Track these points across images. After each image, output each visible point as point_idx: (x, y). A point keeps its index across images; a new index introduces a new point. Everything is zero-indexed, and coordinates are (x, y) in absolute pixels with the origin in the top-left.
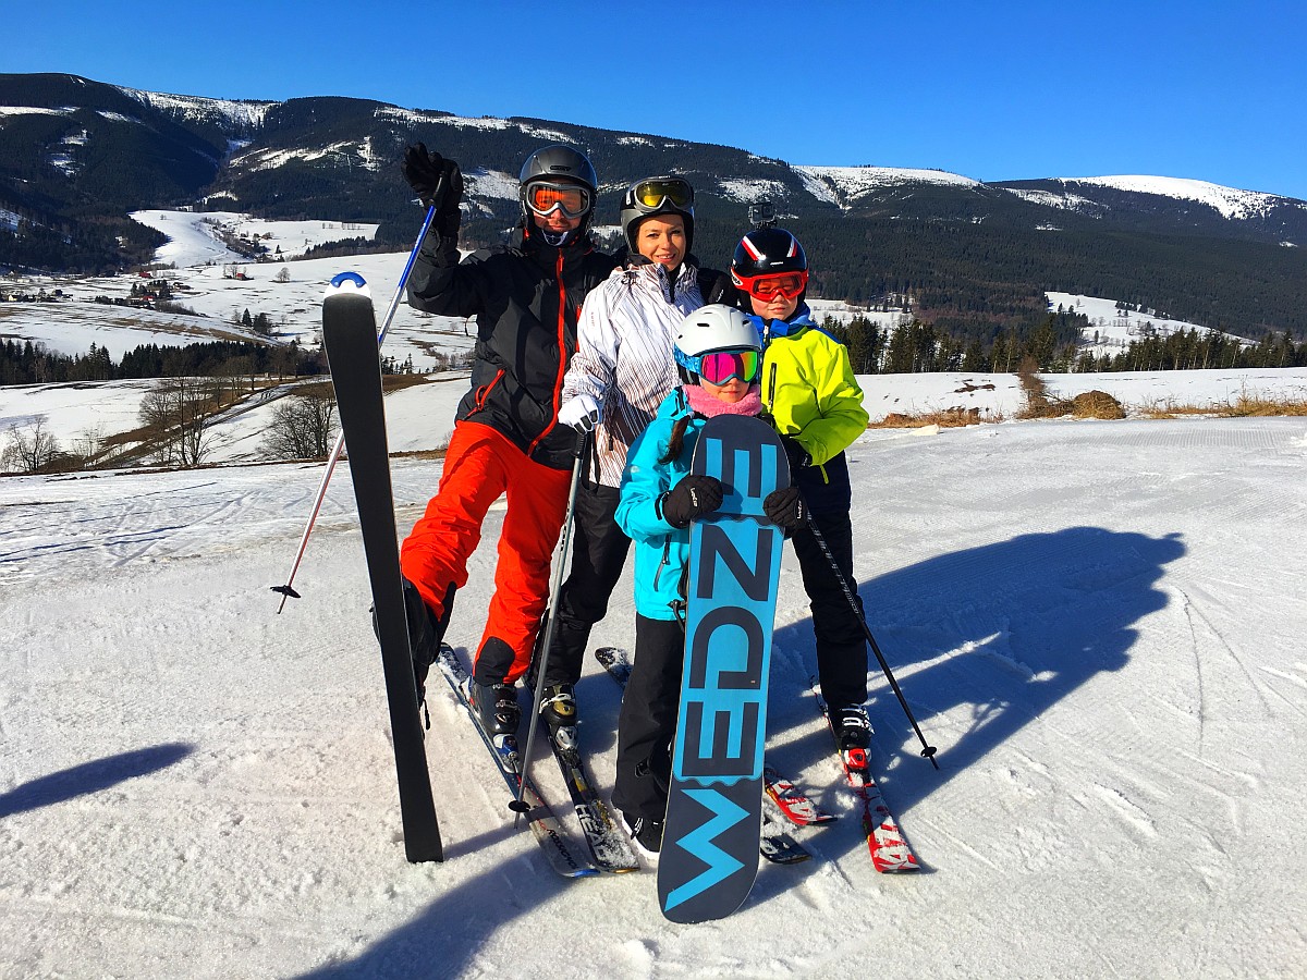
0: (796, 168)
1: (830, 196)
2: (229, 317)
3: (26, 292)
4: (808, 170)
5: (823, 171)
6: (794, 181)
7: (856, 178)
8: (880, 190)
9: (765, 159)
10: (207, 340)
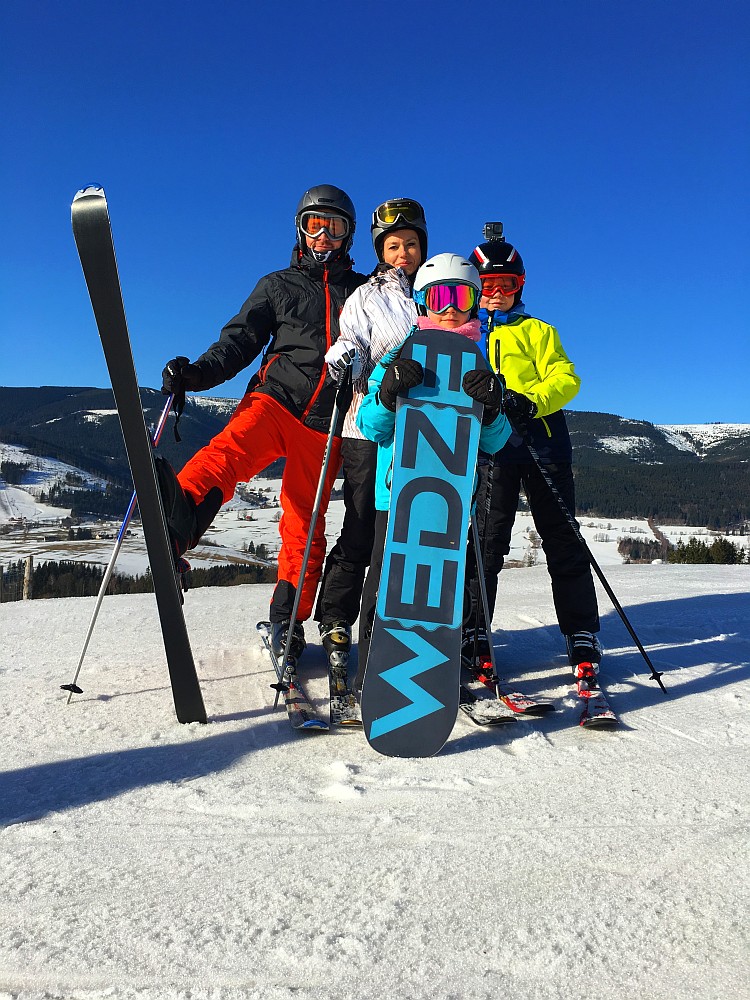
0: (659, 426)
1: (689, 447)
2: (240, 547)
3: (107, 533)
4: (668, 428)
5: (681, 428)
6: (658, 436)
7: (709, 433)
8: (730, 441)
9: (634, 421)
10: (224, 564)
